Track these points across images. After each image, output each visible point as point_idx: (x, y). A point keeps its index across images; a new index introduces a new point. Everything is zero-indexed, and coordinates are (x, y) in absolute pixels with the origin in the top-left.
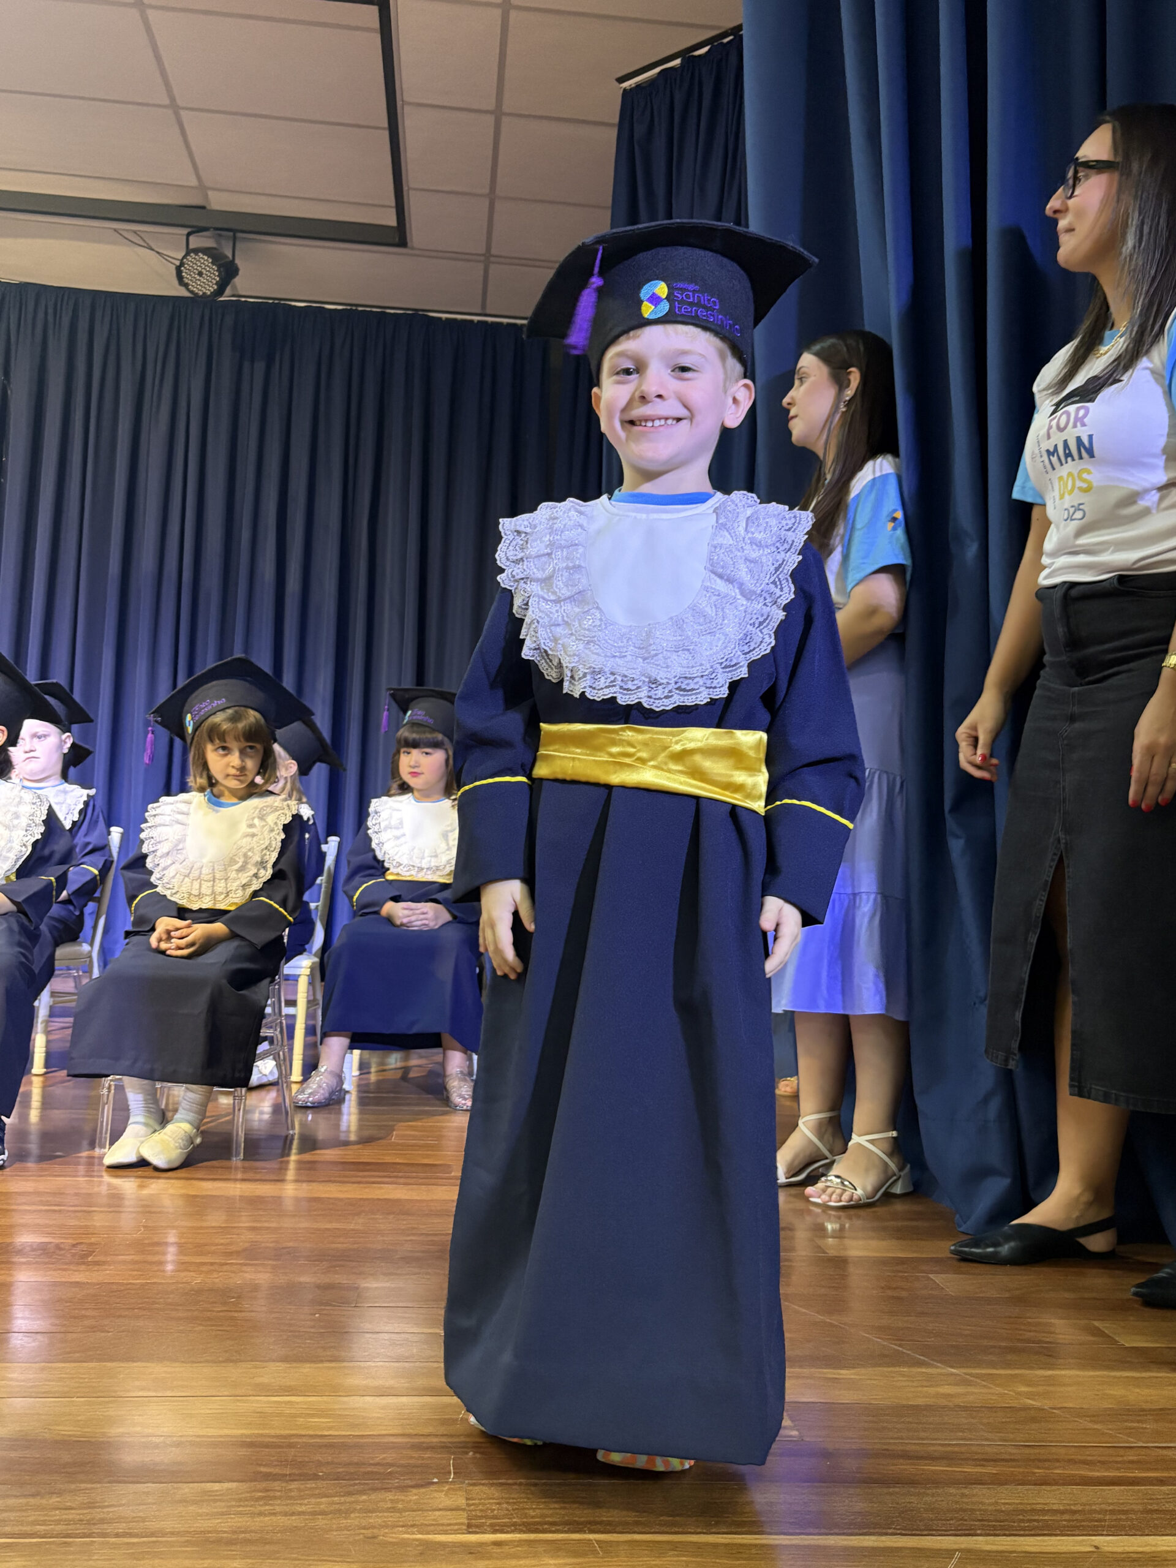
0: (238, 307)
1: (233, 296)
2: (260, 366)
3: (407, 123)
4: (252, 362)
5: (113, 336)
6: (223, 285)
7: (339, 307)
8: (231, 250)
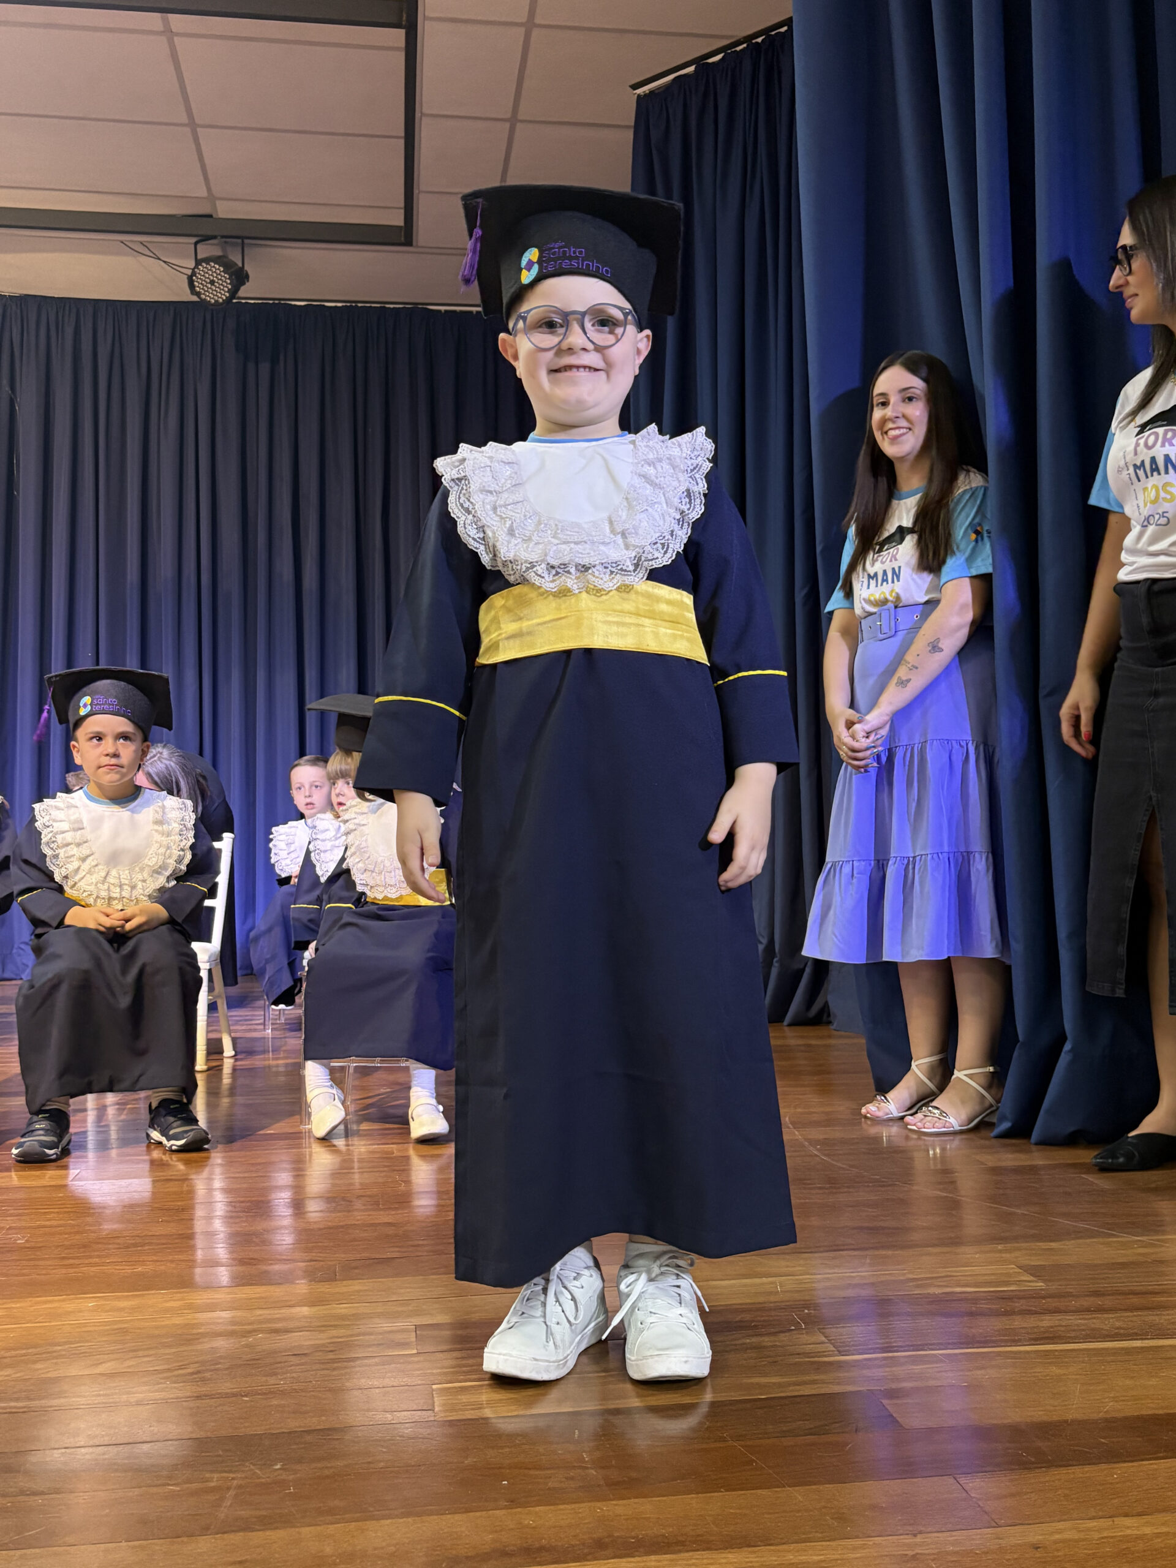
0: (244, 309)
3: (424, 132)
4: (257, 363)
5: (117, 345)
6: (234, 293)
7: (340, 305)
8: (240, 257)
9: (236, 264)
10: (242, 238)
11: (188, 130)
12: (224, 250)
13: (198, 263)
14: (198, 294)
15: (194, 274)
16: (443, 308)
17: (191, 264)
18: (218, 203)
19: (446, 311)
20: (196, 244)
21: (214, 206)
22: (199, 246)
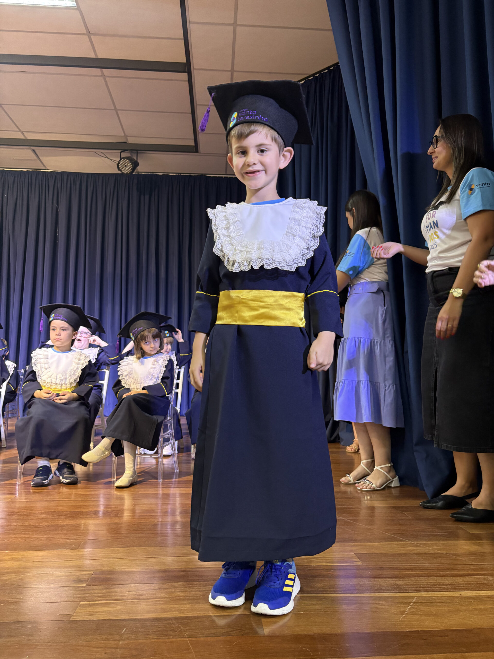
0: (139, 176)
1: (137, 172)
2: (147, 197)
3: (198, 111)
4: (144, 195)
5: (95, 189)
6: (133, 169)
7: (174, 174)
8: (136, 157)
9: (135, 160)
10: (137, 150)
11: (114, 111)
12: (131, 155)
13: (121, 159)
14: (121, 170)
15: (119, 163)
16: (212, 176)
17: (119, 159)
18: (128, 138)
19: (213, 177)
20: (121, 153)
21: (127, 139)
22: (122, 153)
